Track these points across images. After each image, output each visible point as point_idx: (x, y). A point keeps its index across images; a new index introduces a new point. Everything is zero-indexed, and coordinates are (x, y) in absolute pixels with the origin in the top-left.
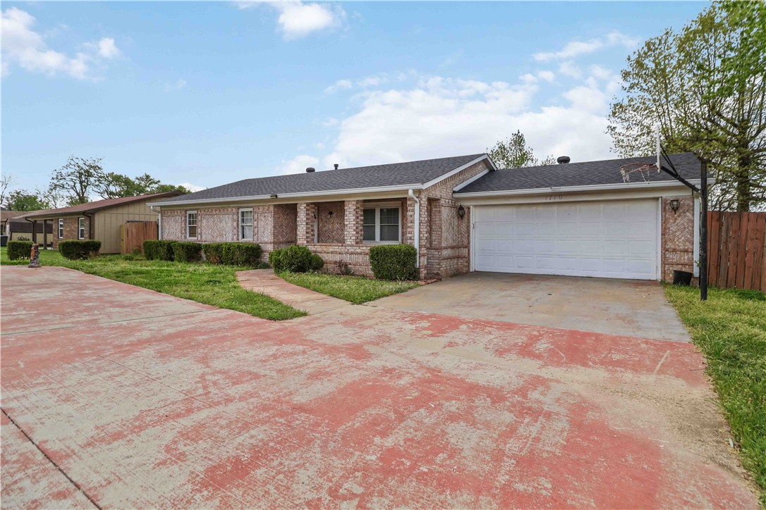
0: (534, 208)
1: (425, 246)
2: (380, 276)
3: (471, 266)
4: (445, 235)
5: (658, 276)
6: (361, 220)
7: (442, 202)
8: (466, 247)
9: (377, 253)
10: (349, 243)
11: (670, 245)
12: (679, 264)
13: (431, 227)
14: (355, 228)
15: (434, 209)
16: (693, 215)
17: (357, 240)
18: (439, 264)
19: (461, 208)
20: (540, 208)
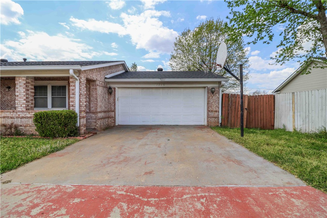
0: (151, 90)
1: (84, 111)
2: (44, 135)
3: (116, 122)
4: (99, 104)
5: (205, 123)
6: (32, 92)
7: (98, 83)
8: (113, 111)
9: (41, 117)
10: (20, 110)
11: (210, 109)
12: (213, 117)
13: (89, 99)
14: (25, 98)
15: (92, 87)
16: (219, 95)
17: (28, 108)
18: (96, 123)
19: (110, 88)
20: (154, 90)
